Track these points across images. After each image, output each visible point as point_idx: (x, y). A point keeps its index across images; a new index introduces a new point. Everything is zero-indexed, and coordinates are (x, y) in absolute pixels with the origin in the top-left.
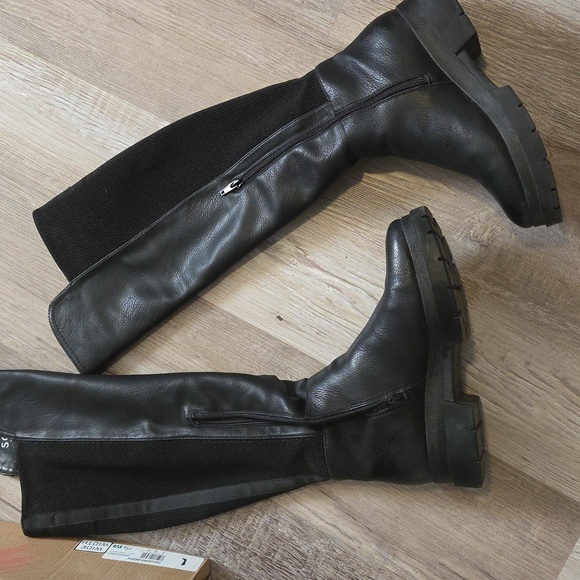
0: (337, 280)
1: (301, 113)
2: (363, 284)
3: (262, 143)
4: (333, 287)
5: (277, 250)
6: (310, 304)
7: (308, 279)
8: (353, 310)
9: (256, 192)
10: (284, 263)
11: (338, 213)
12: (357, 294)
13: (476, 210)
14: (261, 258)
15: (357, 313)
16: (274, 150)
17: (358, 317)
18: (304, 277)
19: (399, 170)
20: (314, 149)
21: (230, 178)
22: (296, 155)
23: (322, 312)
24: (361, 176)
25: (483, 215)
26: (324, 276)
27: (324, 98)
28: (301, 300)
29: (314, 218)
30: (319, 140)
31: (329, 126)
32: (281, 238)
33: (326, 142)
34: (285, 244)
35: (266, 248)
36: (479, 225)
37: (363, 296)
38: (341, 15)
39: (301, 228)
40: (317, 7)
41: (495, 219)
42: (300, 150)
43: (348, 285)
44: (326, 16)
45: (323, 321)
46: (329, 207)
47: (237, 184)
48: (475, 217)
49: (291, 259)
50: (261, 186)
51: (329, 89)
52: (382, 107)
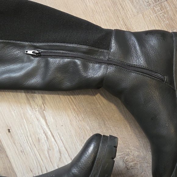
0: (49, 133)
1: (92, 46)
2: (60, 144)
3: (63, 44)
4: (46, 135)
5: (33, 97)
6: (29, 135)
7: (36, 122)
8: (46, 153)
9: (42, 65)
10: (31, 106)
11: (73, 102)
12: (54, 147)
13: (135, 149)
14: (22, 95)
15: (47, 155)
16: (66, 52)
17: (46, 158)
18: (35, 120)
19: (115, 104)
20: (86, 67)
21: (36, 48)
22: (75, 63)
23: (32, 143)
24: (96, 94)
25: (136, 153)
26: (45, 127)
27: (108, 47)
28: (26, 129)
29: (61, 96)
30: (91, 65)
31: (101, 62)
32: (39, 93)
33: (94, 69)
34: (38, 97)
35: (28, 93)
36: (132, 157)
37: (56, 149)
38: (141, 15)
39: (51, 96)
40: (133, 2)
41: (140, 159)
42: (78, 62)
43: (53, 139)
44: (134, 10)
45: (29, 147)
46: (71, 96)
47: (36, 53)
48: (133, 152)
49: (36, 107)
50: (47, 64)
51: (114, 45)
52: (133, 75)
